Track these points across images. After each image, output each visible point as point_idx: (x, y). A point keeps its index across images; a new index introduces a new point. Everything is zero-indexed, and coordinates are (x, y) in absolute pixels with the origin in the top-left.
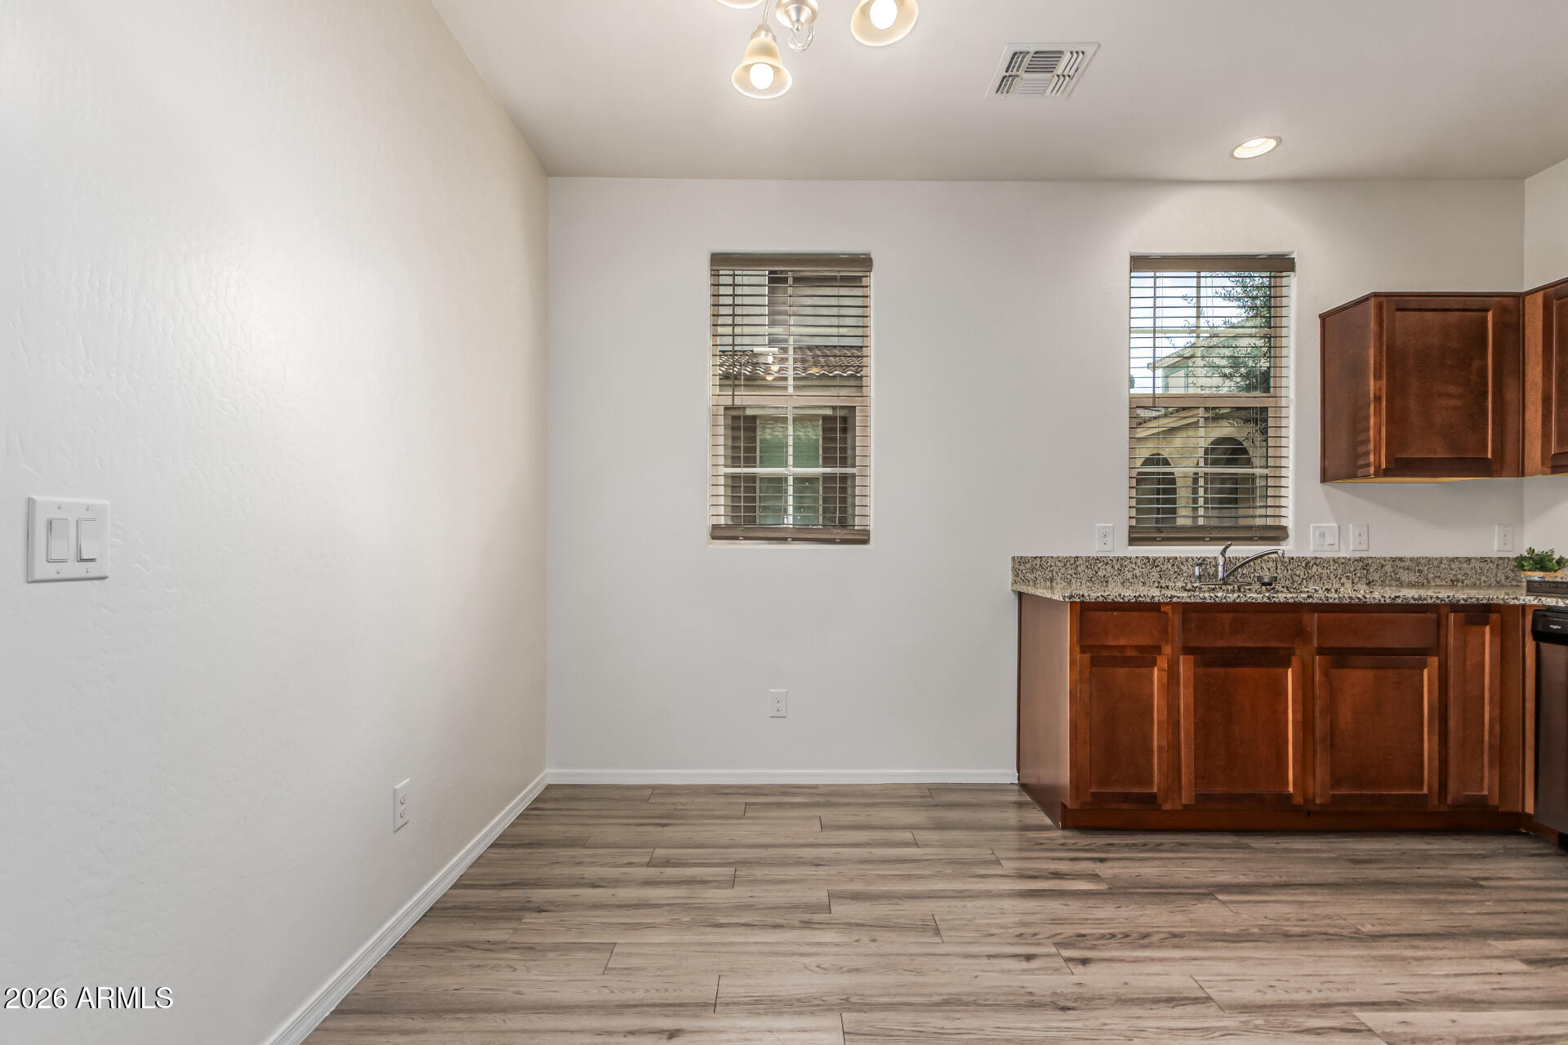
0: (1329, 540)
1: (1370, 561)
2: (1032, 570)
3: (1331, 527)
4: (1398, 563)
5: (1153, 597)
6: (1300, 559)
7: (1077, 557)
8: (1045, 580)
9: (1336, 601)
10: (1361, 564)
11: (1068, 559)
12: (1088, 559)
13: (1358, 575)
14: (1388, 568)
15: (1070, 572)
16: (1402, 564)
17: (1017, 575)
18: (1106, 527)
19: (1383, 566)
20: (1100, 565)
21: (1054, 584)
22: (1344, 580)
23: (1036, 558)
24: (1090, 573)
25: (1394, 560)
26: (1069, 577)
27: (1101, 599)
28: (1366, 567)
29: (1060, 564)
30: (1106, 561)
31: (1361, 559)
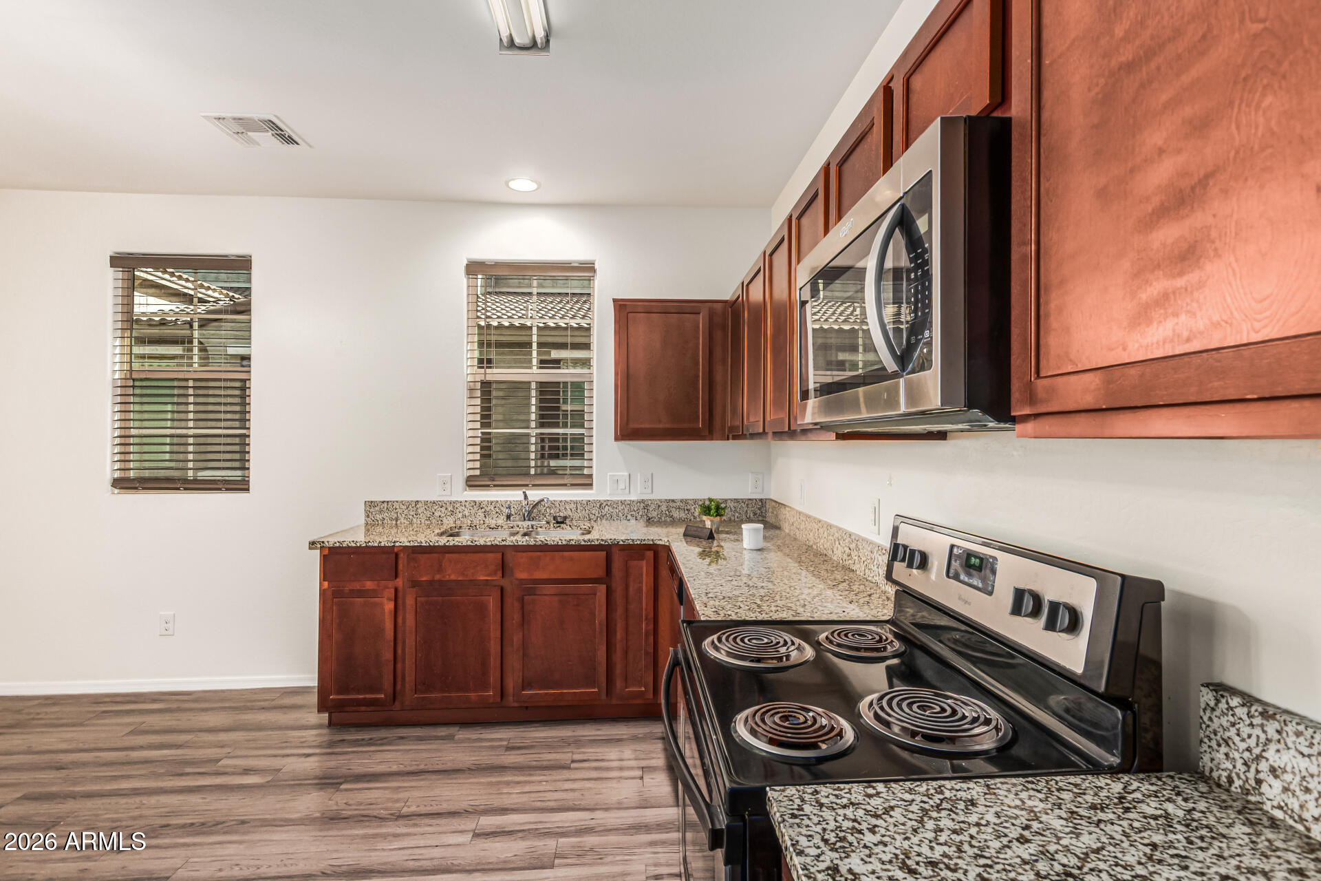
0: (622, 486)
1: (650, 502)
2: (381, 511)
3: (623, 476)
4: (671, 504)
5: (380, 542)
6: (595, 502)
7: (418, 501)
8: (391, 519)
9: (524, 543)
10: (642, 505)
11: (410, 503)
12: (426, 503)
13: (640, 513)
14: (664, 508)
15: (412, 513)
16: (674, 505)
17: (368, 516)
18: (445, 477)
19: (659, 506)
20: (436, 508)
21: (399, 522)
22: (629, 517)
23: (383, 502)
24: (428, 514)
25: (668, 501)
26: (411, 517)
27: (338, 545)
28: (646, 507)
29: (404, 507)
30: (441, 504)
31: (643, 501)
